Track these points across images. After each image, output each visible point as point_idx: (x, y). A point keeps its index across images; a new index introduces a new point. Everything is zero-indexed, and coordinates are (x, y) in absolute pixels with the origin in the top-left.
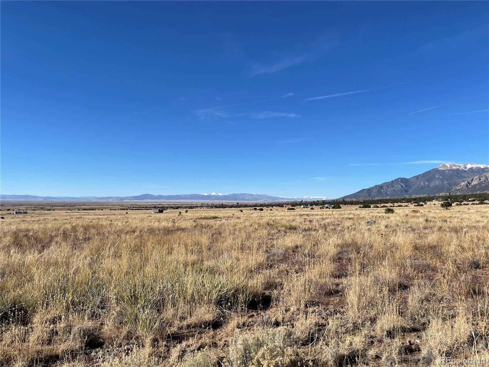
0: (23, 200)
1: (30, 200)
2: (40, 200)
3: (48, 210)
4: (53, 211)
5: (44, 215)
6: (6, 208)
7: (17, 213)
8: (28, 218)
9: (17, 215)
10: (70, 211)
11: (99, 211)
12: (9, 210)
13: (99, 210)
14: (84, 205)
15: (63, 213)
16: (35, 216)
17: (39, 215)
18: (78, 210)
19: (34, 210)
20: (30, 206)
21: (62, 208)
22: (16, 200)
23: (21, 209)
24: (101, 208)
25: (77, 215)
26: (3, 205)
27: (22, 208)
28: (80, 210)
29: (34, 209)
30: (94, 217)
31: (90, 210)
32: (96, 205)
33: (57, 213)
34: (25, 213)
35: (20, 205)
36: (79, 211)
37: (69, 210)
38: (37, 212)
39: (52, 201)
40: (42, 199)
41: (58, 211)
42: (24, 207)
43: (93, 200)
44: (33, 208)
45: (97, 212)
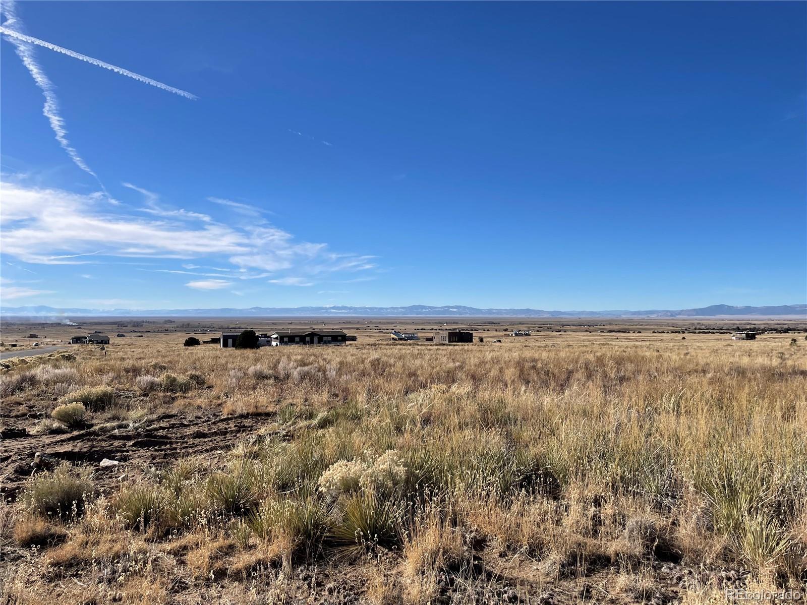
0: (523, 316)
1: (532, 316)
2: (545, 316)
3: (557, 331)
4: (565, 333)
5: (553, 339)
6: (502, 327)
7: (516, 334)
8: (531, 343)
9: (517, 338)
10: (588, 333)
11: (634, 334)
12: (506, 330)
13: (634, 332)
14: (610, 324)
15: (581, 335)
16: (540, 340)
17: (545, 338)
18: (601, 332)
19: (538, 331)
20: (532, 324)
21: (576, 329)
22: (514, 316)
23: (521, 328)
24: (638, 328)
25: (600, 339)
26: (499, 323)
27: (523, 328)
28: (603, 332)
29: (538, 329)
30: (626, 343)
31: (619, 332)
32: (628, 324)
33: (570, 335)
34: (526, 335)
35: (520, 323)
36: (603, 334)
37: (587, 331)
38: (542, 333)
39: (562, 318)
40: (548, 315)
41: (571, 333)
42: (526, 327)
43: (624, 316)
44: (536, 328)
45: (631, 335)
